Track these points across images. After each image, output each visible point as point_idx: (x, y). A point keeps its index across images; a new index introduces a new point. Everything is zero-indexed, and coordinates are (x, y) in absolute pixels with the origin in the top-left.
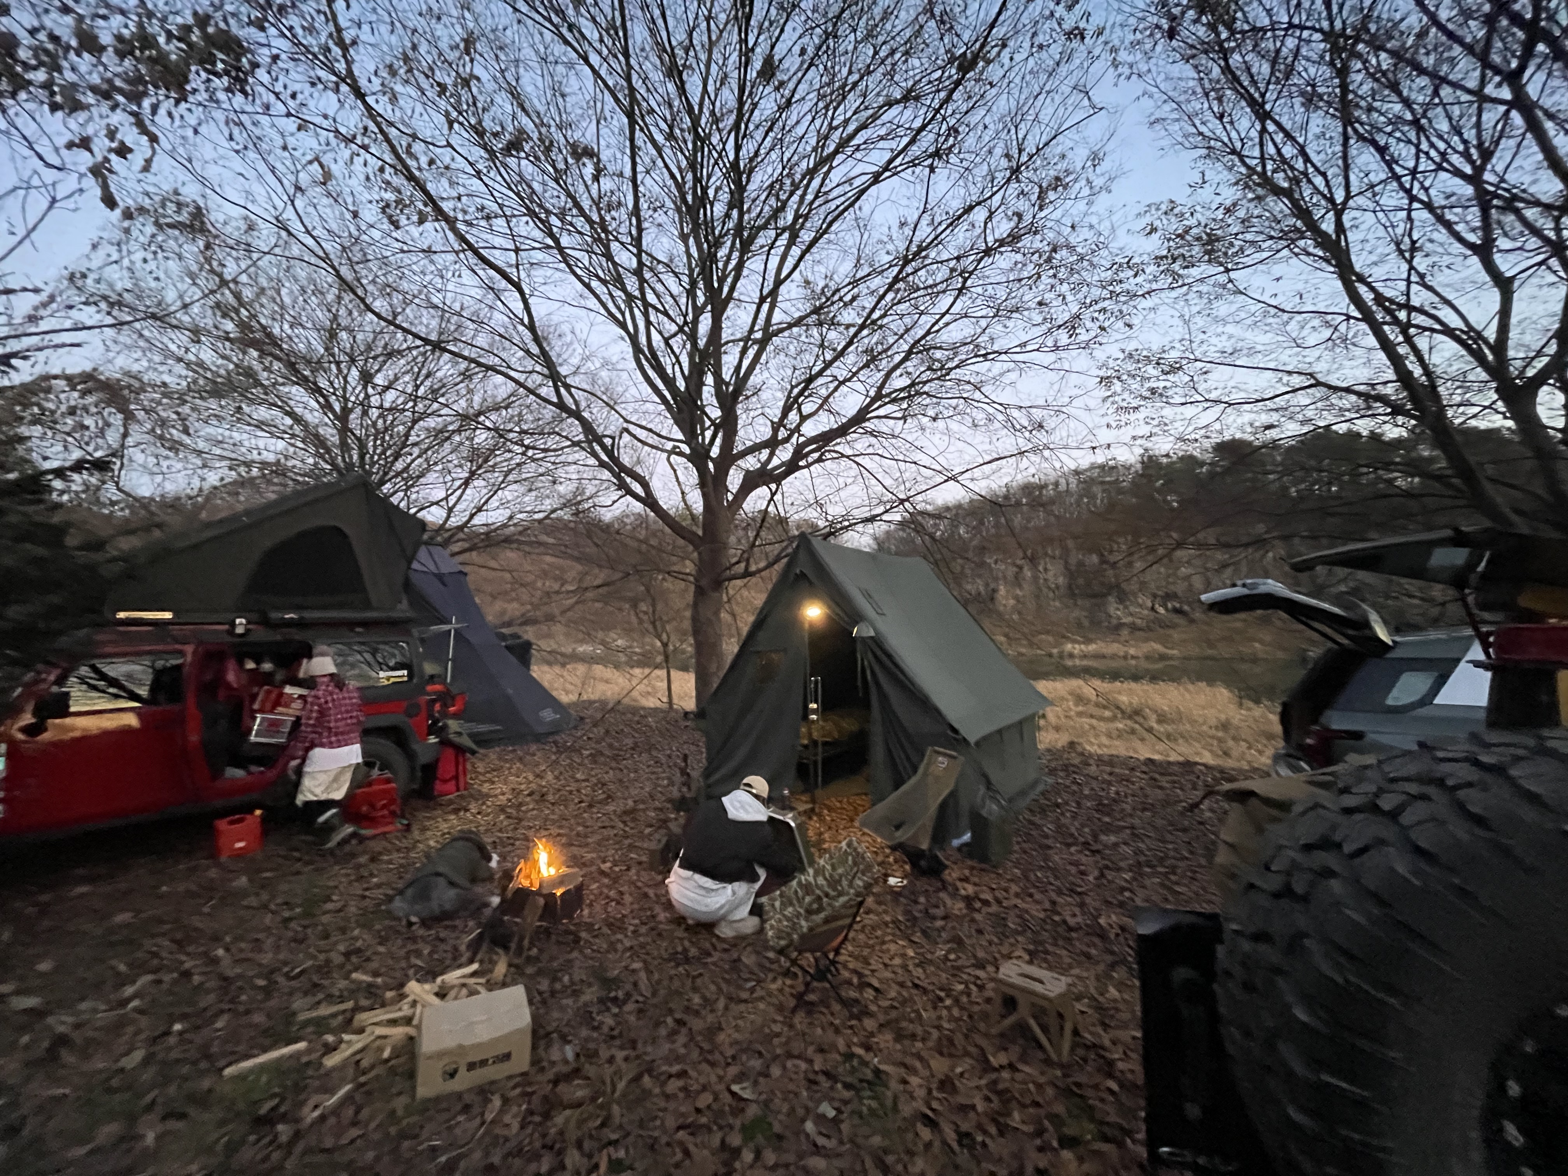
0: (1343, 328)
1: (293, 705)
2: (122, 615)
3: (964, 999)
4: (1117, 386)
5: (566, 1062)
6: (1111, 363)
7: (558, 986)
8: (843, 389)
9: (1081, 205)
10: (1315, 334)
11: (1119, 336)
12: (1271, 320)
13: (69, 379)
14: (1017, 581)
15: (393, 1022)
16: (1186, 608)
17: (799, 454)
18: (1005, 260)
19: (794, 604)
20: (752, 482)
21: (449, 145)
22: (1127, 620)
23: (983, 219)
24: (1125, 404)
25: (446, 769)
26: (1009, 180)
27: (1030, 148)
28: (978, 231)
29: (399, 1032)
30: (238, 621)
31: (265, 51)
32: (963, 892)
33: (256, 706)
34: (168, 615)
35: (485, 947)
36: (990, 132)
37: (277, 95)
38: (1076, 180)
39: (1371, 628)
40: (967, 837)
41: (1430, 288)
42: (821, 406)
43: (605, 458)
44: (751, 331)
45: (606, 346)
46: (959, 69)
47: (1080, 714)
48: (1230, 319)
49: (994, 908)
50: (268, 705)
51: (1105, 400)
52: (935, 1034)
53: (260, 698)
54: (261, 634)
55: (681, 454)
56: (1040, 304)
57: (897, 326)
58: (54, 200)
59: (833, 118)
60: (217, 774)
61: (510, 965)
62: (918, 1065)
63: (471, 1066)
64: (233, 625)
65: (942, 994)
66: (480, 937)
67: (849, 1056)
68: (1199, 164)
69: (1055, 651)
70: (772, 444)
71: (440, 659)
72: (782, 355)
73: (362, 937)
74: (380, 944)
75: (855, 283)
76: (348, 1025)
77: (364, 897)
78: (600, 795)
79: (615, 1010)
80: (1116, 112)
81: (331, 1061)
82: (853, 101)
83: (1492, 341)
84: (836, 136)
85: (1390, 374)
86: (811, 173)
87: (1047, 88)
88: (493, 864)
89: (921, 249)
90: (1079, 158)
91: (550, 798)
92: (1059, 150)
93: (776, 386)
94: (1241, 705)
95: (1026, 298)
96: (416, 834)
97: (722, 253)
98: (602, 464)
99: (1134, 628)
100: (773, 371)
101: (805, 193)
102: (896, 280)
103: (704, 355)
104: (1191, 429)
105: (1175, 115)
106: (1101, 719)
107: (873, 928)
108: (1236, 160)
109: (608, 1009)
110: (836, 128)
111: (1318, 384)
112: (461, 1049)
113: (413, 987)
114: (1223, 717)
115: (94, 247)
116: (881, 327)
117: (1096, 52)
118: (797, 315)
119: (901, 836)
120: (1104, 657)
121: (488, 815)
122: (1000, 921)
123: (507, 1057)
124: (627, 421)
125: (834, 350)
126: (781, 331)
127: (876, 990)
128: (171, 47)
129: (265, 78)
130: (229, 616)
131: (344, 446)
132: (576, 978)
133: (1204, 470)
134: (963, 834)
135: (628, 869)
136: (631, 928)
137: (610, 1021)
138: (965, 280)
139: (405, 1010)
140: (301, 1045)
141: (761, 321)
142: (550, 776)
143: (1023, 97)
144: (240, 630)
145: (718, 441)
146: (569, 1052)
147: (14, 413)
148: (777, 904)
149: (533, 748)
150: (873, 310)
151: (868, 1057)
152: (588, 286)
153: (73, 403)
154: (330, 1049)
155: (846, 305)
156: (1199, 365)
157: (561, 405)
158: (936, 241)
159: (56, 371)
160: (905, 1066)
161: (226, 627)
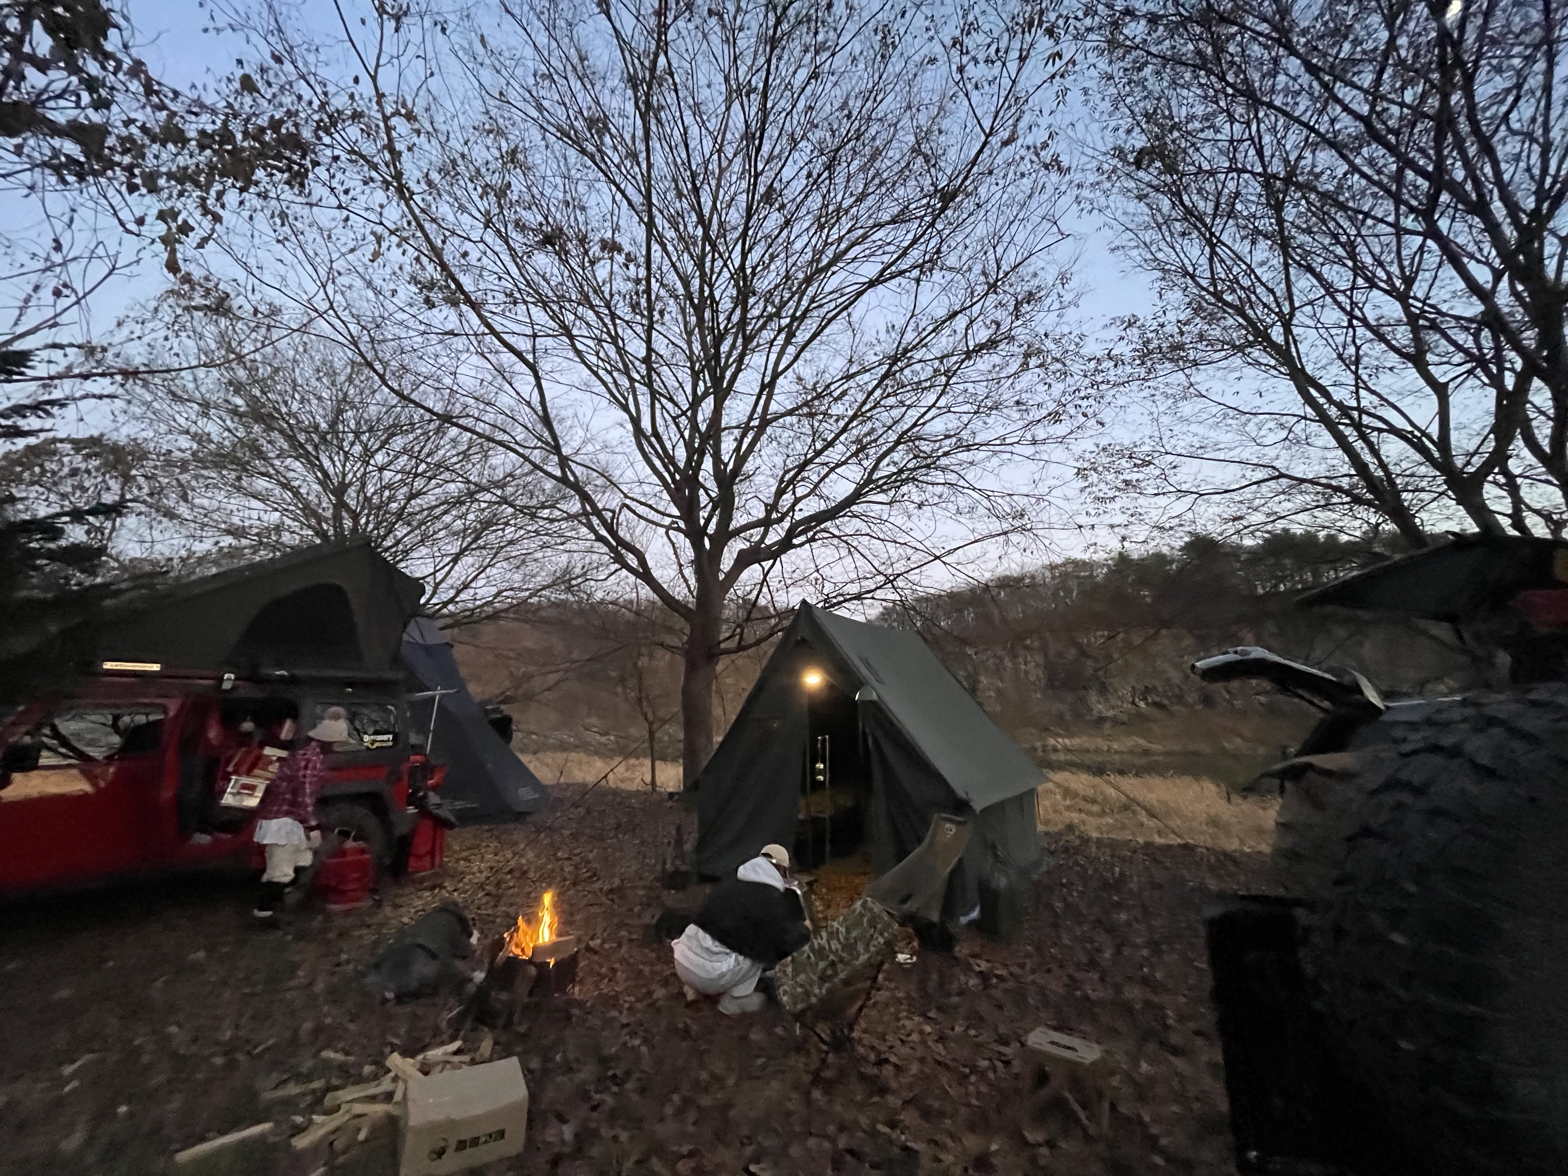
0: (1297, 429)
1: (271, 768)
2: (108, 665)
3: (991, 1075)
4: (1094, 477)
5: (563, 1142)
6: (1087, 455)
7: (550, 1065)
8: (833, 476)
9: (1053, 316)
10: (1272, 434)
11: (1091, 432)
12: (1230, 421)
13: (73, 441)
14: (998, 671)
15: (373, 1099)
16: (1166, 702)
17: (791, 533)
18: (984, 363)
19: (795, 673)
20: (744, 560)
21: (482, 241)
22: (1111, 713)
23: (964, 326)
24: (1101, 495)
25: (421, 845)
26: (987, 294)
27: (1005, 267)
28: (959, 336)
29: (379, 1109)
30: (226, 676)
31: (328, 152)
32: (977, 969)
33: (230, 769)
34: (156, 667)
35: (468, 1025)
36: (969, 252)
37: (332, 189)
38: (1047, 296)
39: (1361, 693)
40: (975, 914)
41: (1373, 392)
42: (812, 491)
43: (603, 532)
44: (751, 418)
45: (607, 429)
46: (941, 199)
47: (1068, 808)
48: (1193, 419)
49: (1010, 984)
50: (244, 768)
51: (1082, 490)
52: (963, 1110)
53: (235, 760)
54: (247, 691)
55: (679, 529)
56: (1018, 403)
57: (886, 417)
58: (114, 268)
59: (828, 236)
60: (184, 839)
61: (496, 1043)
62: (949, 1142)
63: (461, 1145)
64: (221, 680)
65: (967, 1070)
66: (462, 1016)
67: (874, 1134)
68: (1156, 285)
69: (1038, 744)
70: (766, 523)
71: (423, 730)
72: (774, 443)
73: (330, 1015)
74: (351, 1021)
75: (848, 377)
76: (317, 1103)
77: (333, 973)
78: (584, 873)
79: (615, 1089)
80: (1081, 238)
81: (301, 1142)
82: (846, 223)
83: (1435, 438)
84: (830, 253)
85: (1347, 468)
86: (808, 280)
87: (1020, 216)
88: (474, 940)
89: (906, 351)
90: (1049, 277)
91: (531, 875)
92: (1031, 270)
93: (768, 472)
94: (1229, 800)
95: (1005, 397)
96: (388, 910)
97: (725, 348)
98: (600, 538)
99: (1116, 722)
100: (765, 458)
101: (800, 300)
102: (885, 376)
103: (704, 438)
104: (1164, 518)
105: (1132, 244)
106: (1089, 813)
107: (887, 1005)
108: (1190, 281)
109: (608, 1089)
110: (832, 244)
111: (1282, 475)
112: (451, 1124)
113: (395, 1060)
114: (1213, 812)
115: (119, 324)
116: (871, 417)
117: (1063, 188)
118: (790, 407)
119: (909, 907)
120: (1087, 751)
121: (465, 892)
122: (1019, 996)
123: (501, 1134)
124: (626, 496)
125: (824, 440)
126: (776, 419)
127: (897, 1066)
128: (246, 144)
129: (325, 176)
130: (218, 671)
131: (337, 518)
132: (571, 1056)
133: (1174, 566)
134: (972, 909)
135: (620, 945)
136: (627, 1005)
137: (609, 1100)
138: (949, 378)
139: (386, 1085)
140: (266, 1126)
141: (759, 409)
142: (530, 855)
143: (1000, 222)
144: (227, 686)
145: (714, 520)
146: (568, 1132)
147: (13, 473)
148: (789, 969)
149: (511, 826)
150: (864, 403)
151: (895, 1134)
152: (596, 374)
153: (74, 465)
154: (299, 1130)
155: (836, 400)
156: (1169, 458)
157: (563, 480)
158: (921, 344)
159: (61, 435)
160: (936, 1143)
161: (214, 682)
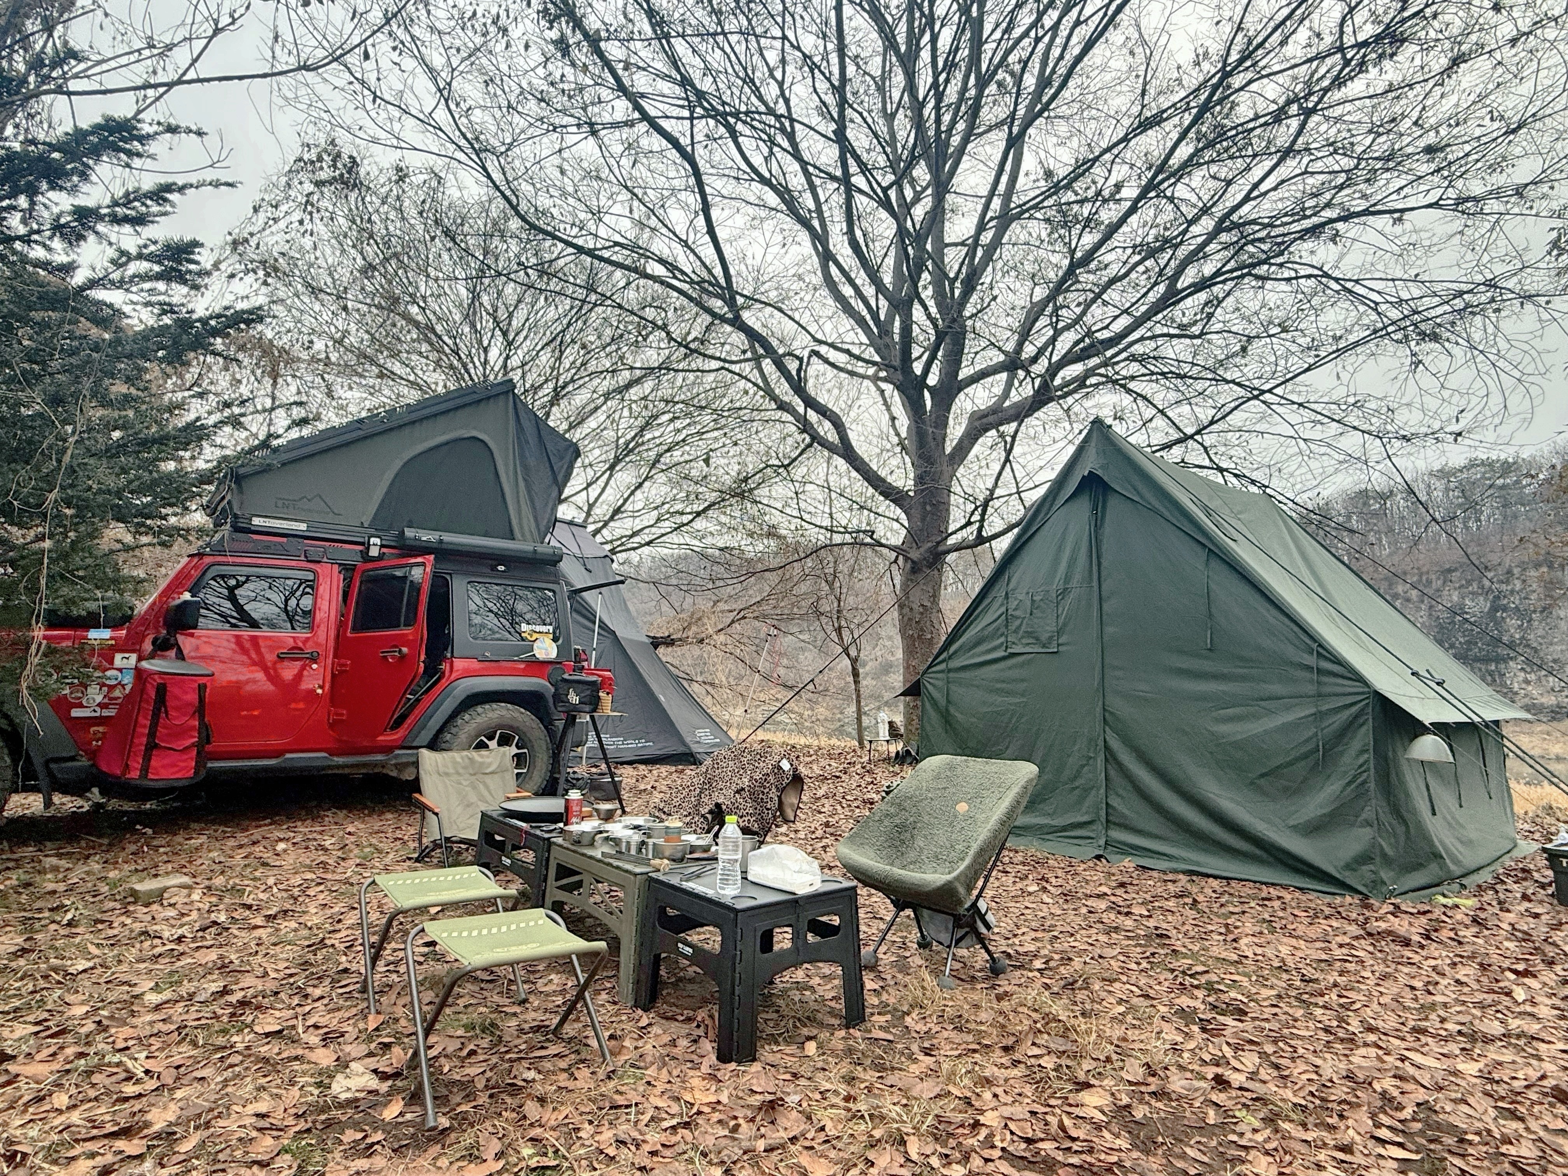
2: (256, 521)
20: (978, 426)
30: (372, 540)
34: (302, 527)
64: (367, 545)
130: (363, 535)
144: (374, 552)
145: (936, 367)
161: (361, 548)
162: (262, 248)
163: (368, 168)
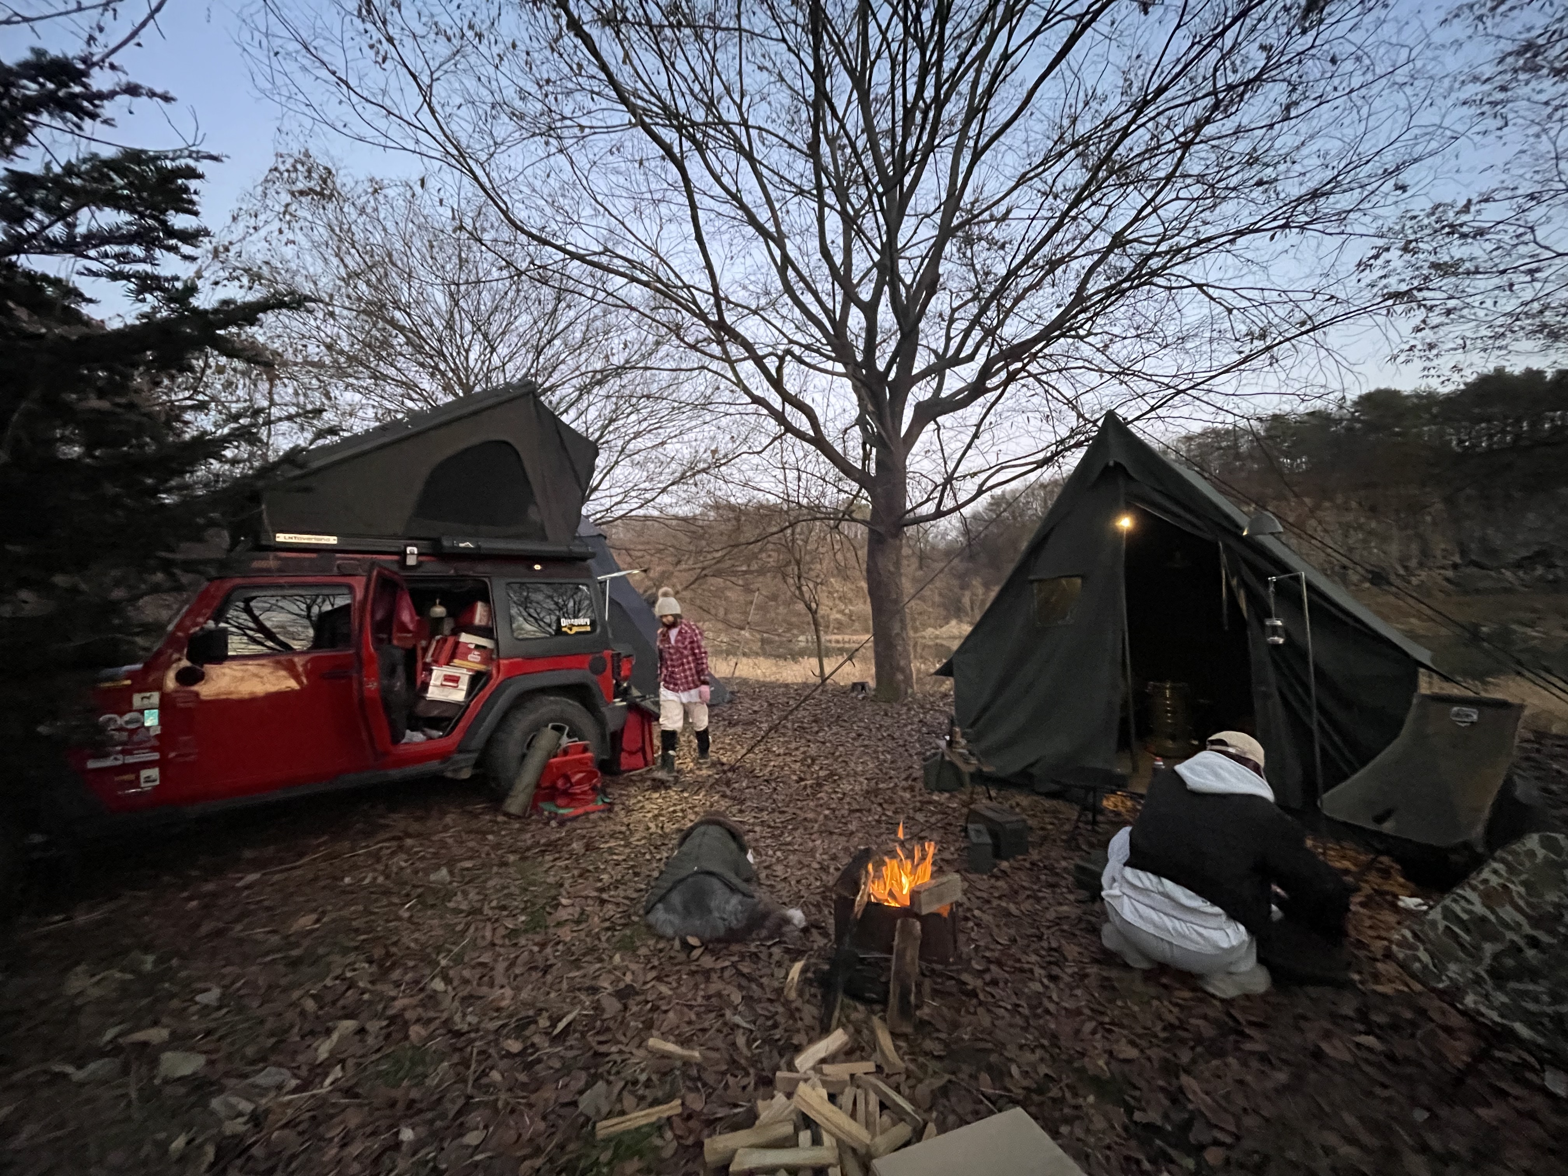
1: (471, 657)
2: (281, 538)
25: (632, 738)
30: (409, 549)
34: (332, 540)
50: (444, 656)
53: (432, 649)
54: (434, 568)
60: (397, 738)
64: (403, 555)
88: (750, 858)
96: (622, 815)
130: (398, 544)
133: (1341, 427)
144: (411, 561)
161: (396, 558)
162: (244, 256)
163: (345, 180)
